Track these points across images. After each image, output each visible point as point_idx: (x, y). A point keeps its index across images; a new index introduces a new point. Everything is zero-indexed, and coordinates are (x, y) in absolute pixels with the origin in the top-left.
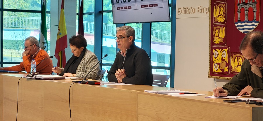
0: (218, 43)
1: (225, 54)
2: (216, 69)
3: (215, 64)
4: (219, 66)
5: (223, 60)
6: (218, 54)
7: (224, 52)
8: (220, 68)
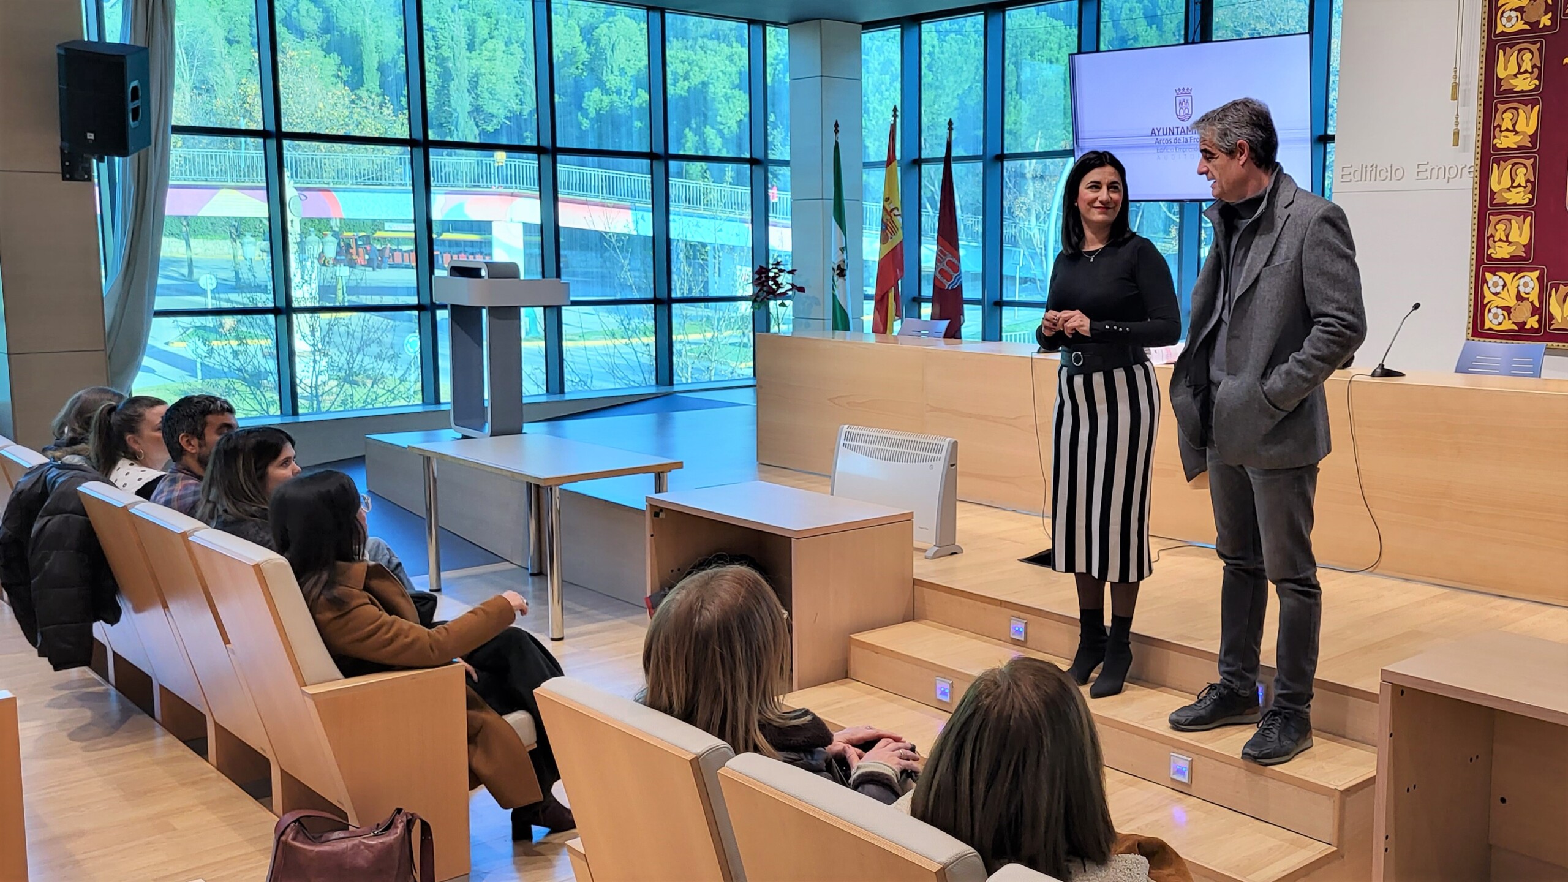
0: (1508, 256)
1: (1531, 284)
2: (1495, 322)
3: (1494, 310)
4: (1509, 313)
5: (1519, 298)
6: (1505, 285)
7: (1527, 279)
8: (1509, 319)
